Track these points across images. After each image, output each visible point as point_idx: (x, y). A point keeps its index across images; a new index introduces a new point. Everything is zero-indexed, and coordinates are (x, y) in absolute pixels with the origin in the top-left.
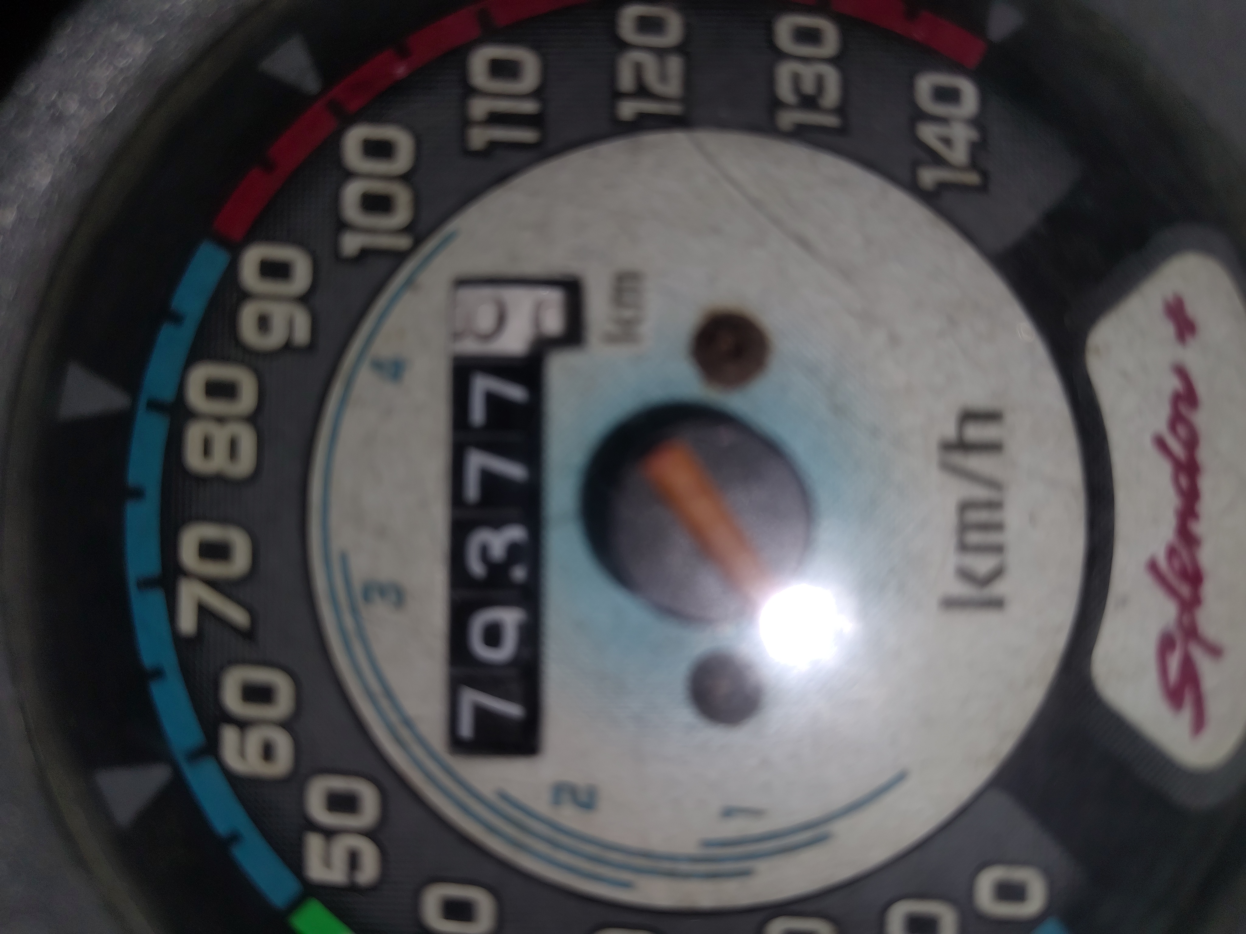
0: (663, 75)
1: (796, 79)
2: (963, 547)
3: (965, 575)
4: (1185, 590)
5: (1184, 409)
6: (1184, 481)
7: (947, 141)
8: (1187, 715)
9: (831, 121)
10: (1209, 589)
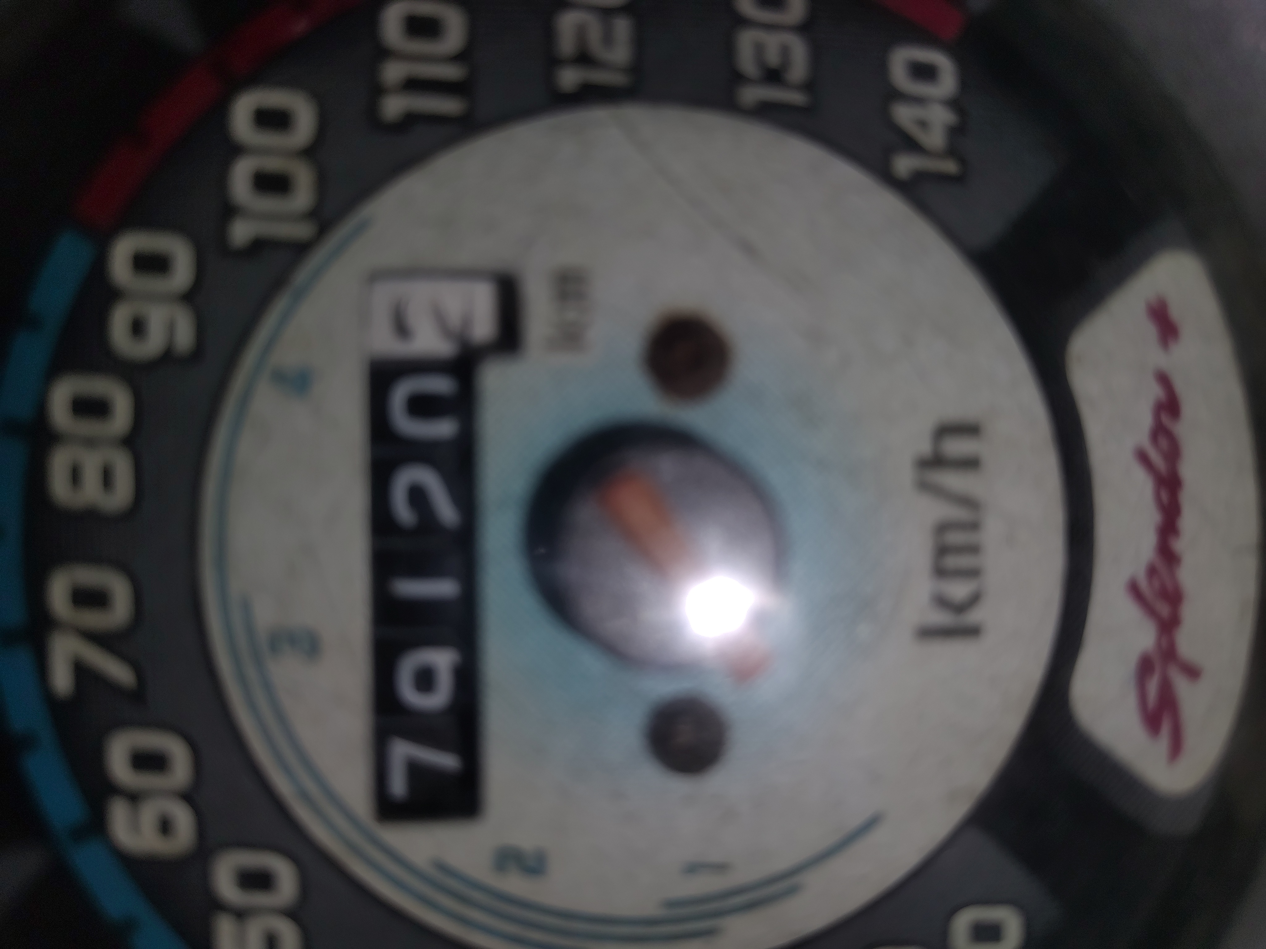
0: (608, 39)
1: (759, 49)
2: (940, 572)
3: (942, 601)
4: (1164, 610)
5: (1165, 419)
6: (1165, 496)
7: (923, 124)
8: (1164, 741)
9: (798, 98)
10: (1188, 608)
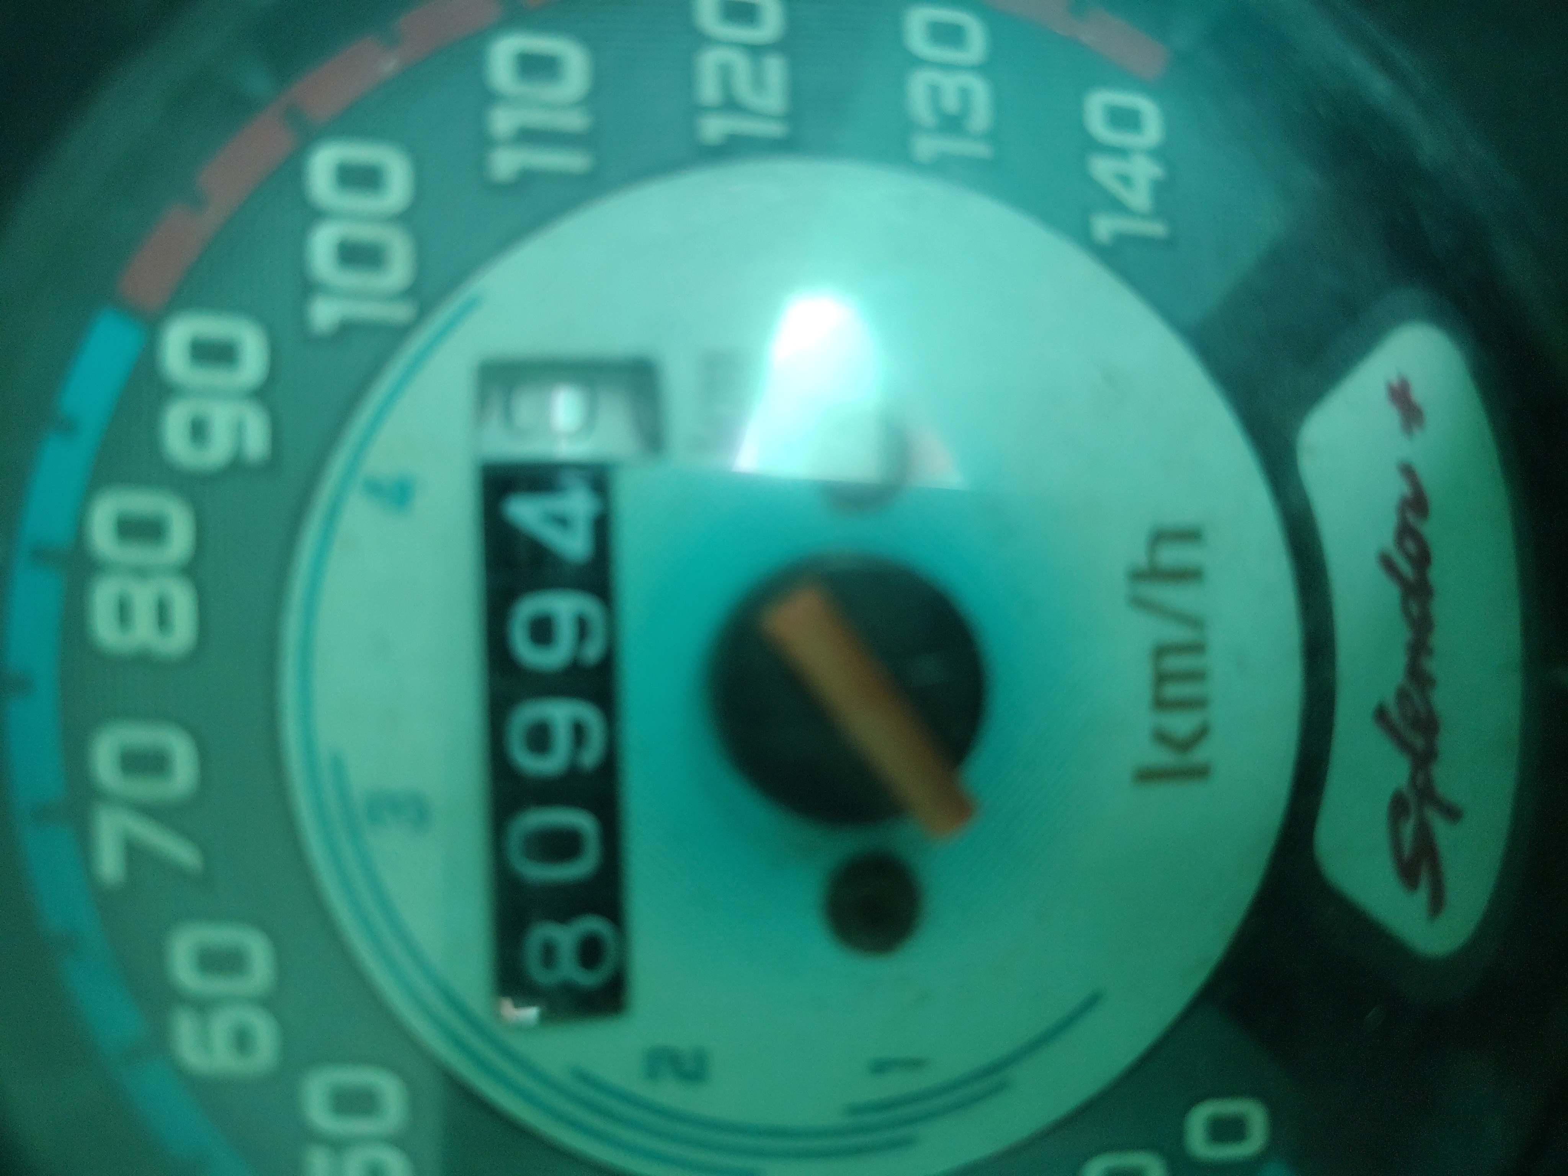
0: (758, 82)
1: (935, 92)
2: (1161, 704)
3: (1162, 738)
4: (1419, 742)
5: (1411, 518)
6: (1414, 609)
7: (1125, 180)
8: (1422, 895)
9: (980, 150)
10: (1445, 741)
